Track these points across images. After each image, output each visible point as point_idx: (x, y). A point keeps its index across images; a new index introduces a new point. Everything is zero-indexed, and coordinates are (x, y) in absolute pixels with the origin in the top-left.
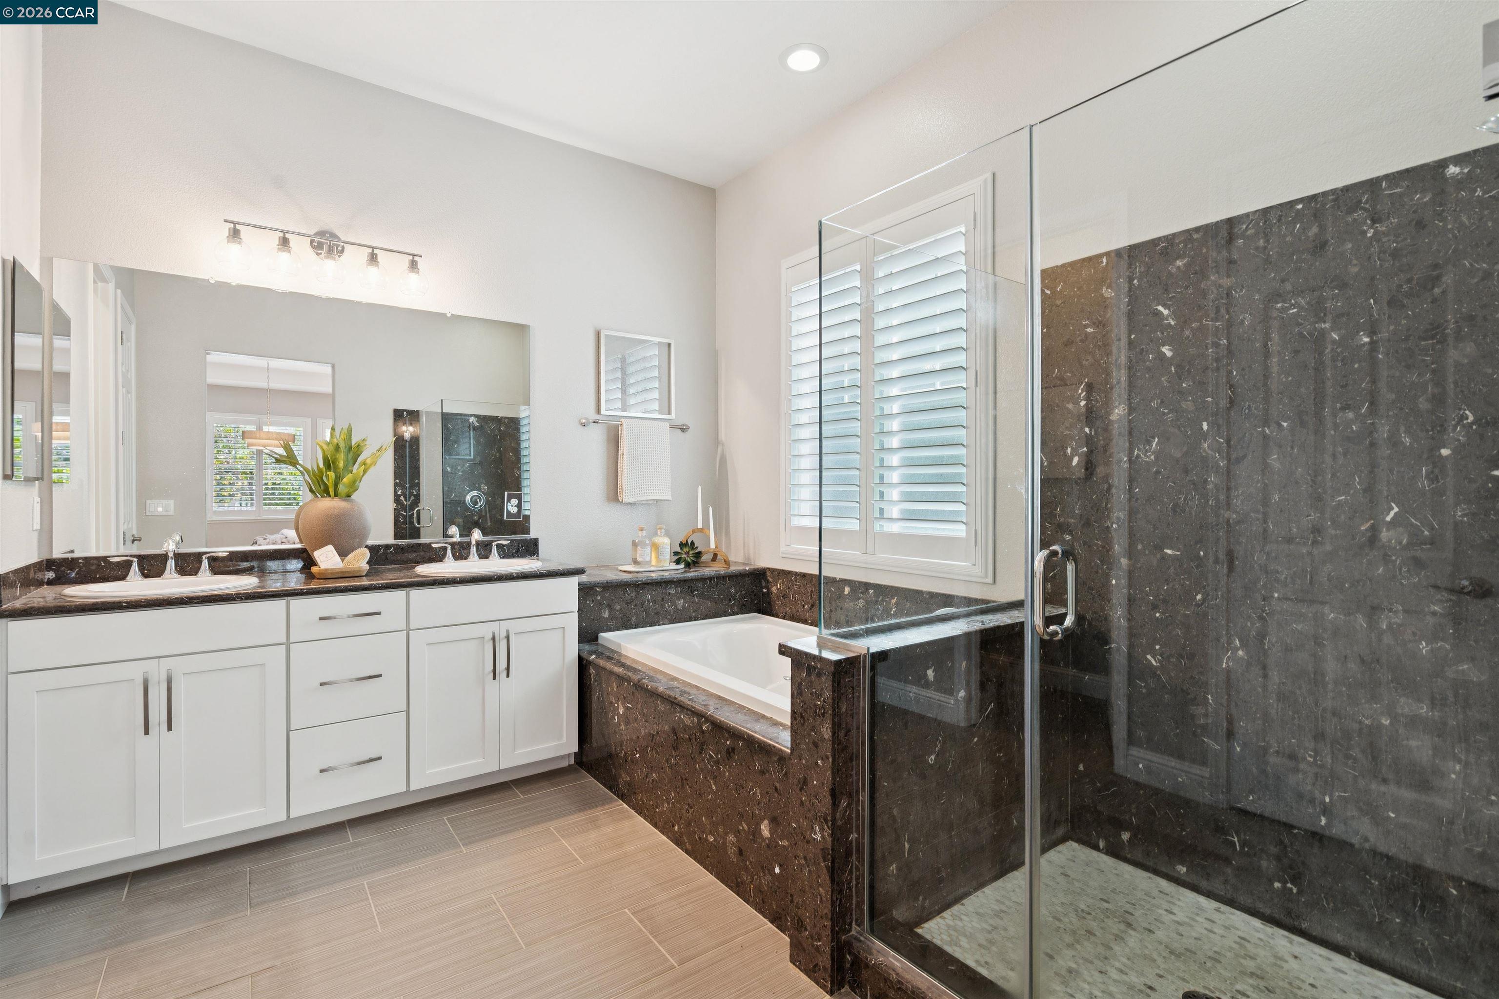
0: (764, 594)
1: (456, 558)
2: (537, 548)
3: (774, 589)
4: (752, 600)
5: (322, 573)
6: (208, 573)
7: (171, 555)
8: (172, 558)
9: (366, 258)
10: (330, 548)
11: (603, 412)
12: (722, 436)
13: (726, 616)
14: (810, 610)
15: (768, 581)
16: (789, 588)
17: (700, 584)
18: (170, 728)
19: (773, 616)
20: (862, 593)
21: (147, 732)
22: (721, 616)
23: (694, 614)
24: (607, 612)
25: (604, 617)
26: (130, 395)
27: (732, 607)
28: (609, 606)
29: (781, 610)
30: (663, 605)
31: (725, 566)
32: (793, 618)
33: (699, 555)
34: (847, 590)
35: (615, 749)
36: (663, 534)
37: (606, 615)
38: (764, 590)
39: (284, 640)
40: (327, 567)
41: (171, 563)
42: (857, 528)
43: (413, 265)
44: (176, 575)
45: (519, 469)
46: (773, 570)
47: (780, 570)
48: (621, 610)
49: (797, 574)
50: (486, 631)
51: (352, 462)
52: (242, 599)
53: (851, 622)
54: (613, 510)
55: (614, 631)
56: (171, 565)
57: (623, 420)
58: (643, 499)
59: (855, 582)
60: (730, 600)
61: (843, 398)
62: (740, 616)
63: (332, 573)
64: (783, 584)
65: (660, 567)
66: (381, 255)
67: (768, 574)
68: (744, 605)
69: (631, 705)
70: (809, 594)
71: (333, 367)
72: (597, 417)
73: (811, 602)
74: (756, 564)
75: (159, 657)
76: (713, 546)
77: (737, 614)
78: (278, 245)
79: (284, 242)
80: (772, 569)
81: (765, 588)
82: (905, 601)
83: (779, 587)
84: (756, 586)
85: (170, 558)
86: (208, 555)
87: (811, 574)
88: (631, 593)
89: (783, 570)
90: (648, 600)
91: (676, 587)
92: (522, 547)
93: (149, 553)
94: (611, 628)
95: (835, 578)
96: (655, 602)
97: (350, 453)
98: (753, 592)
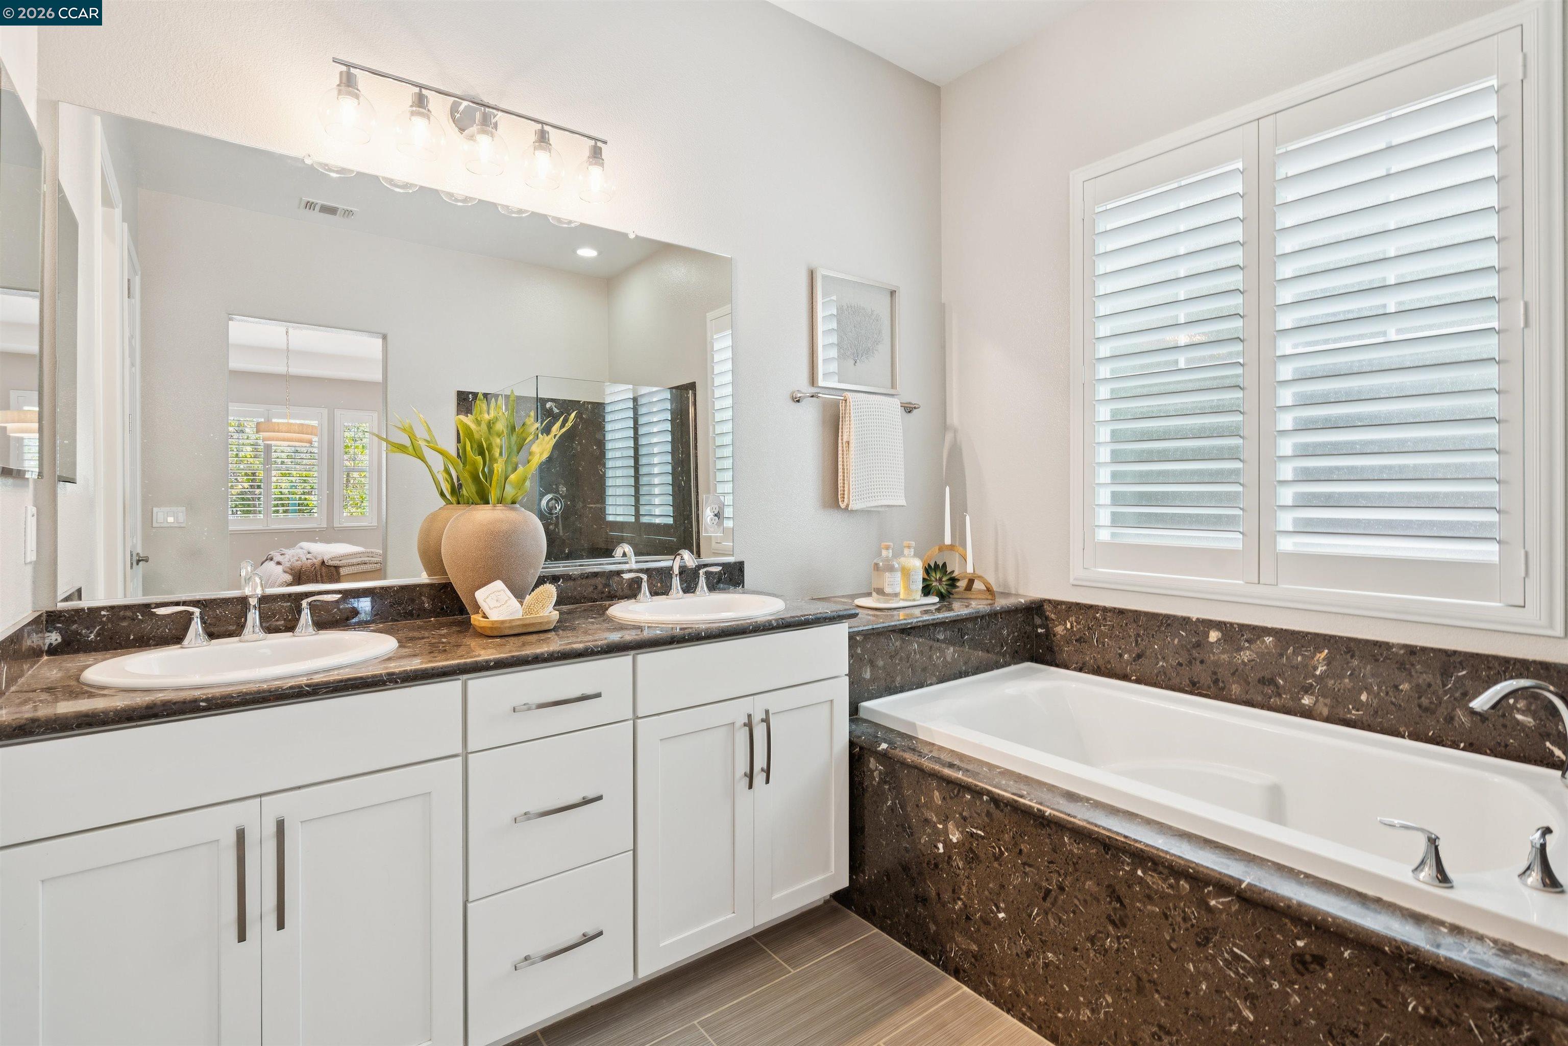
0: (1038, 635)
1: (654, 593)
2: (743, 576)
3: (1059, 630)
4: (1025, 646)
5: (495, 628)
6: (311, 629)
7: (253, 602)
8: (255, 606)
9: (533, 138)
10: (498, 585)
11: (821, 383)
12: (954, 418)
13: (998, 668)
14: (1134, 661)
15: (1047, 618)
16: (1089, 628)
17: (970, 625)
18: (281, 925)
19: (1057, 666)
20: (1247, 641)
21: (242, 937)
22: (992, 669)
23: (964, 668)
24: (868, 670)
25: (865, 679)
26: (133, 369)
27: (1004, 655)
28: (872, 663)
29: (1075, 658)
30: (930, 657)
31: (990, 597)
32: (1097, 671)
33: (953, 581)
34: (1214, 636)
35: (938, 895)
36: (912, 553)
37: (868, 675)
38: (1040, 631)
39: (458, 749)
40: (501, 618)
41: (253, 617)
42: (1239, 546)
43: (596, 154)
44: (262, 635)
45: (604, 465)
46: (1056, 604)
47: (1072, 603)
48: (884, 668)
49: (1105, 610)
50: (737, 713)
51: (515, 449)
52: (397, 682)
53: (1223, 682)
54: (834, 519)
55: (877, 698)
56: (254, 619)
57: (849, 395)
58: (876, 504)
59: (1232, 624)
60: (1002, 645)
61: (1176, 362)
62: (1013, 668)
63: (511, 628)
64: (1078, 623)
65: (910, 600)
66: (554, 135)
67: (1047, 607)
68: (1017, 652)
69: (984, 832)
70: (1133, 639)
71: (384, 337)
72: (813, 390)
73: (1137, 651)
74: (1021, 592)
75: (261, 796)
76: (970, 570)
77: (1009, 665)
78: (411, 106)
79: (420, 101)
80: (1055, 601)
81: (1041, 626)
82: (1348, 656)
83: (1069, 626)
84: (1029, 625)
85: (251, 607)
86: (310, 599)
87: (1136, 611)
88: (896, 642)
89: (1078, 604)
90: (915, 650)
91: (945, 630)
92: (725, 574)
93: (213, 597)
94: (872, 694)
95: (1189, 618)
96: (921, 653)
97: (512, 434)
98: (1025, 633)
